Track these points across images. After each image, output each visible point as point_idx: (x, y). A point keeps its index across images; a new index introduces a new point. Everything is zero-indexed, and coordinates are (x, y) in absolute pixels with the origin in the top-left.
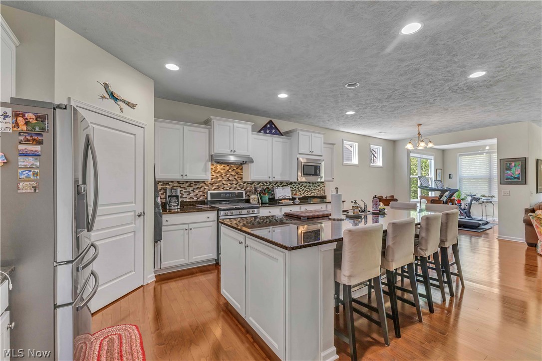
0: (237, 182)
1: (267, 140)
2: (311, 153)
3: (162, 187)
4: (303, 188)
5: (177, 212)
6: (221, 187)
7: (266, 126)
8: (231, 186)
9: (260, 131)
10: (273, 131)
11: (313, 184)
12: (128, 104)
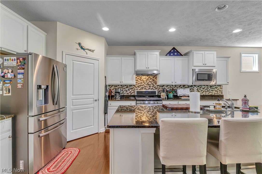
0: (153, 85)
1: (171, 60)
2: (204, 65)
3: (114, 88)
4: (202, 89)
5: (119, 100)
6: (144, 88)
7: (171, 51)
8: (150, 88)
9: (166, 55)
10: (176, 54)
11: (211, 87)
12: (90, 50)
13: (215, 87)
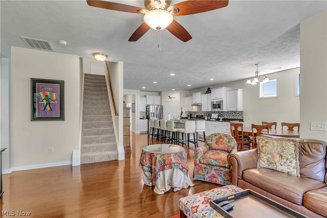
2: (216, 98)
9: (206, 93)
12: (173, 98)
13: (238, 112)
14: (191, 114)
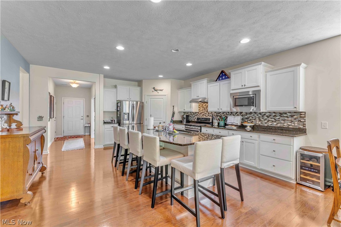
1: (217, 85)
2: (243, 87)
4: (265, 117)
7: (220, 75)
9: (216, 81)
10: (224, 77)
11: (281, 114)
12: (160, 90)
13: (289, 114)
14: (188, 116)
